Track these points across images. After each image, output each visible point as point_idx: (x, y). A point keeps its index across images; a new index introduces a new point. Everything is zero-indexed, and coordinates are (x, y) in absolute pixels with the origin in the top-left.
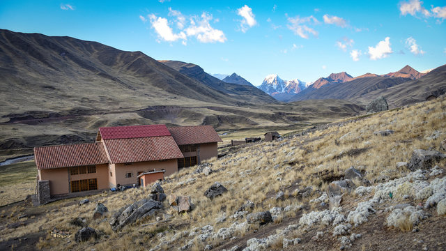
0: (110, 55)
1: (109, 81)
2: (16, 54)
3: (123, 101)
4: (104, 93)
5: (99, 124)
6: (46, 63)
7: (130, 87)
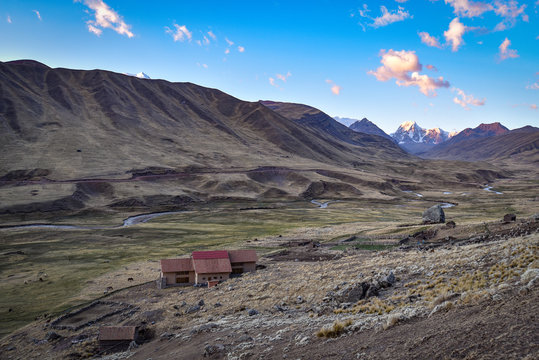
0: (228, 103)
1: (225, 134)
2: (139, 102)
3: (236, 158)
4: (218, 148)
5: (210, 184)
6: (167, 113)
7: (244, 143)
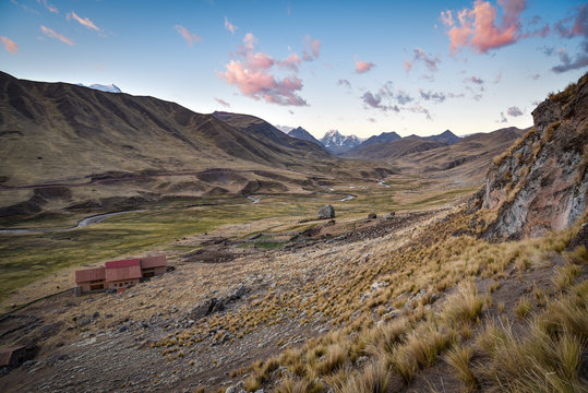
0: (184, 115)
1: (180, 141)
2: (102, 112)
3: (188, 162)
4: (173, 154)
5: (163, 185)
6: (128, 122)
7: (197, 149)
